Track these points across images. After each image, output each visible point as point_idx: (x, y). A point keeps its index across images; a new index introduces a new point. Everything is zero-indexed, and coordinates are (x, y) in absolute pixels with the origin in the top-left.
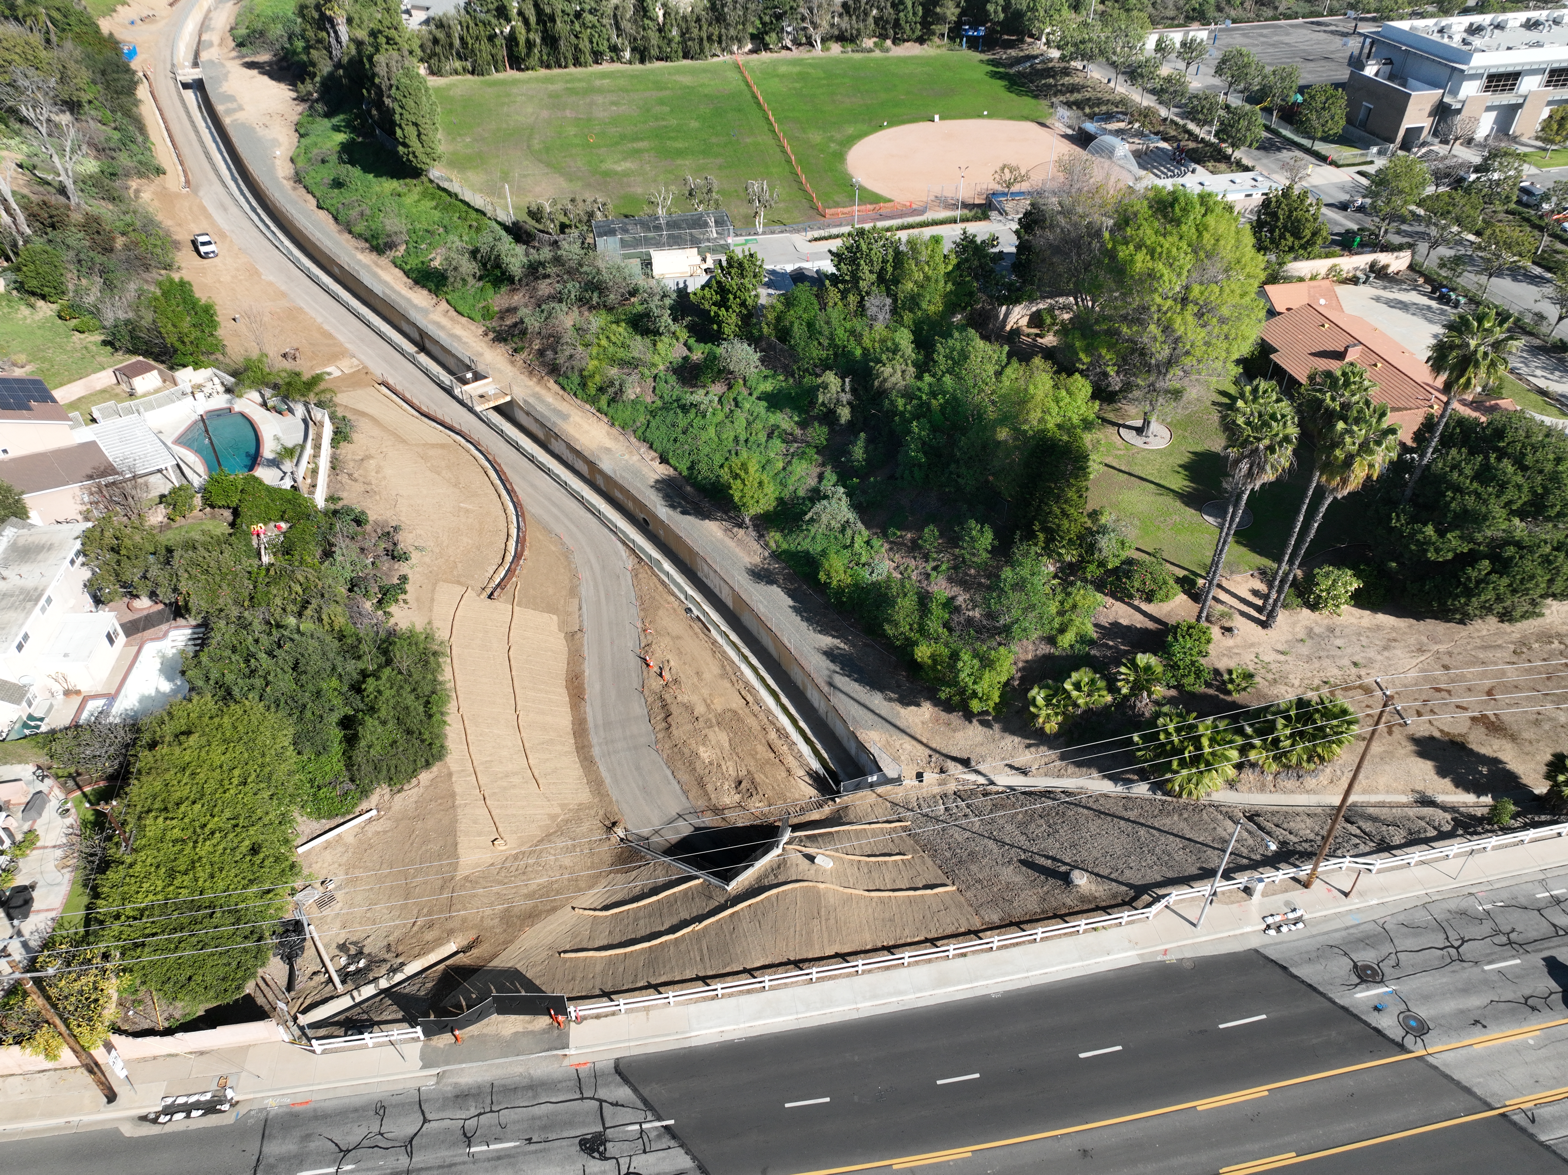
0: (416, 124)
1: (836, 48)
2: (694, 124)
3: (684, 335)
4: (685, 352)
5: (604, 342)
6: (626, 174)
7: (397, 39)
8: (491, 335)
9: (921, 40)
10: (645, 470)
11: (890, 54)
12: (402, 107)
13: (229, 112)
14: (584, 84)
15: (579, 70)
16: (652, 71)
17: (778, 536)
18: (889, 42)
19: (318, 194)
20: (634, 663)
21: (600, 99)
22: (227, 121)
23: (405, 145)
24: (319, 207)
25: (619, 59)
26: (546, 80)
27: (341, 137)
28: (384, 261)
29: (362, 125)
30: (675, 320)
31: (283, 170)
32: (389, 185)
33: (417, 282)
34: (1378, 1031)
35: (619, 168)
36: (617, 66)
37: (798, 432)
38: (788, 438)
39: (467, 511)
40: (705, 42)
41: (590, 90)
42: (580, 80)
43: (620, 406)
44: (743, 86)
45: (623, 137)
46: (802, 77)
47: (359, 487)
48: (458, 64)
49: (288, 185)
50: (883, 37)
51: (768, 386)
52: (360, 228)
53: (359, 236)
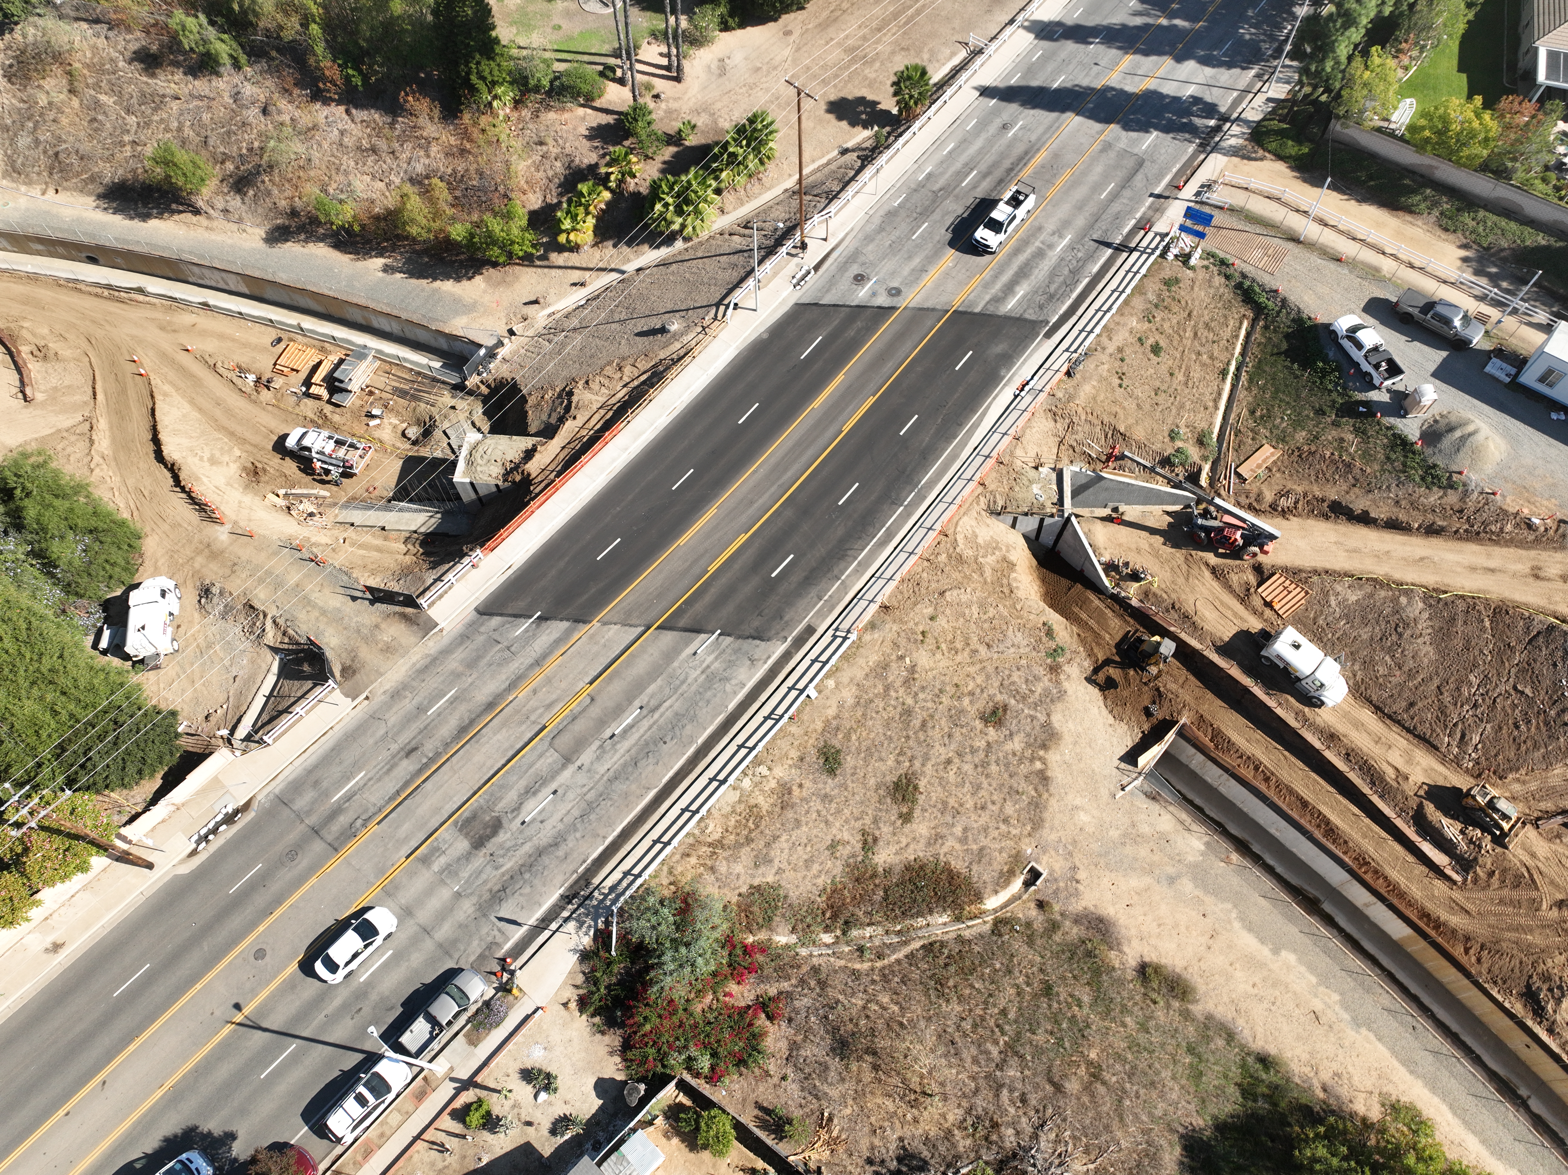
34: (879, 307)
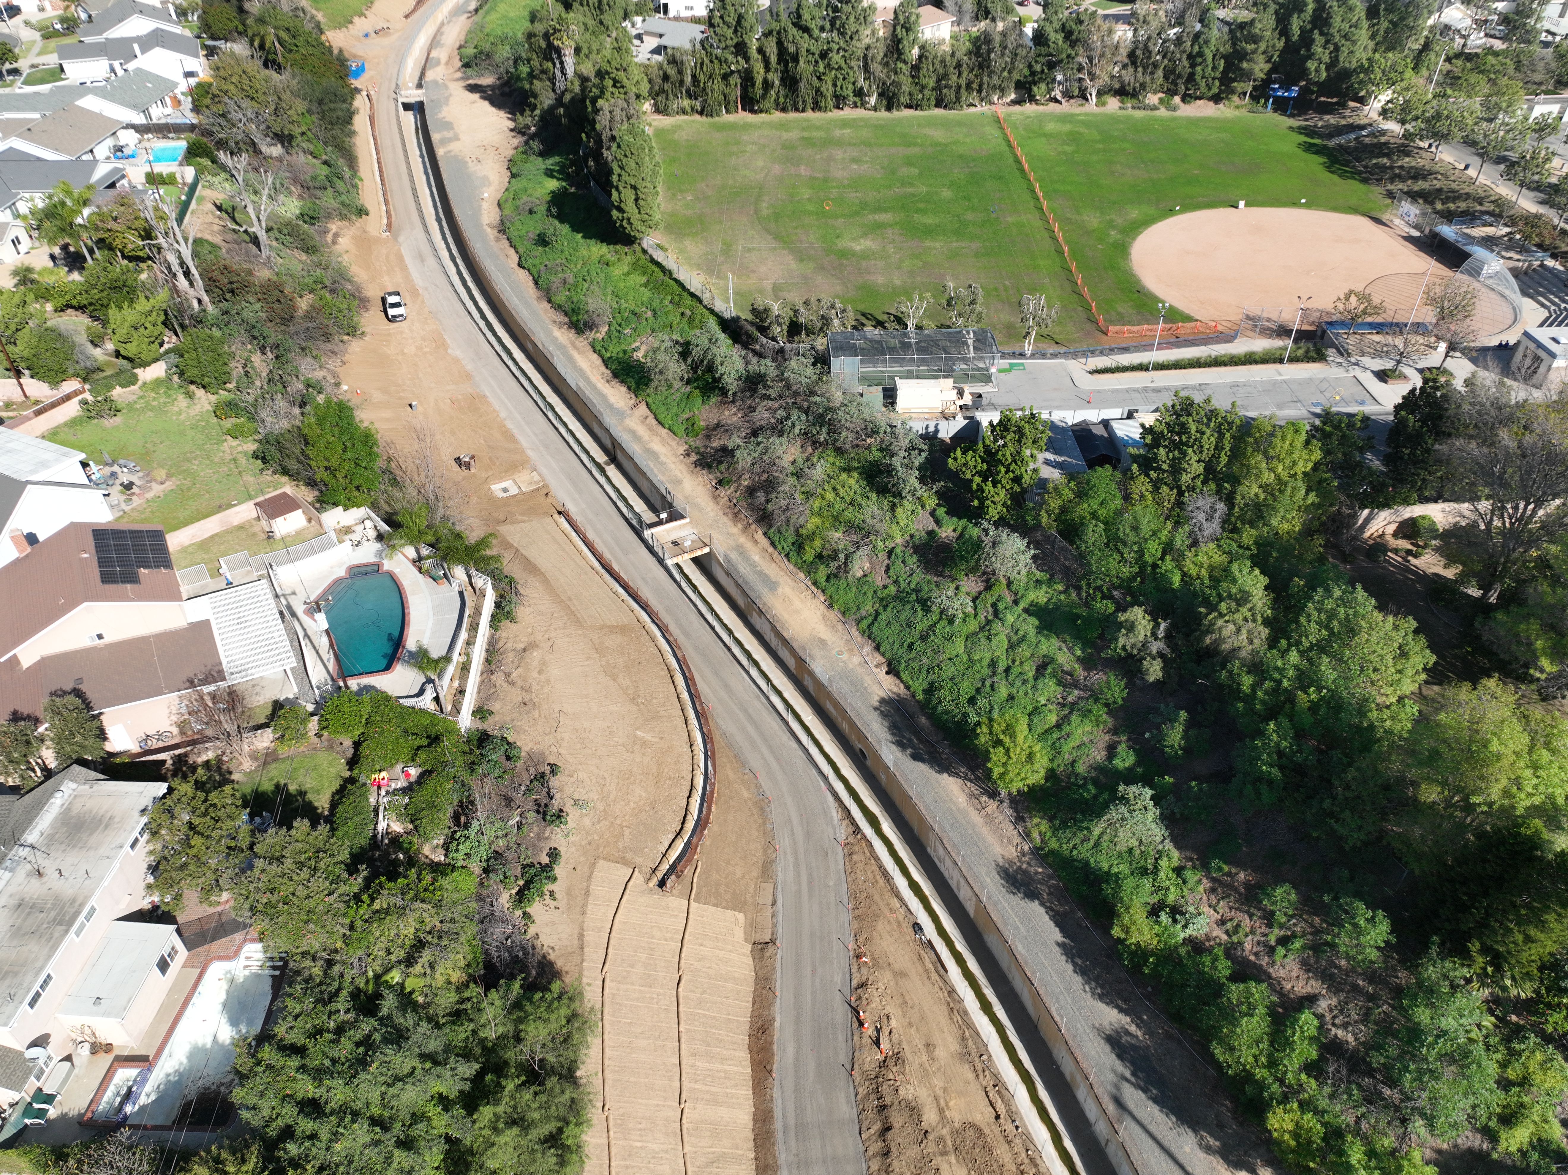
0: (634, 188)
1: (1113, 104)
2: (947, 194)
3: (932, 502)
4: (932, 525)
5: (830, 496)
6: (865, 255)
7: (625, 81)
8: (694, 457)
9: (1216, 99)
10: (868, 681)
11: (1178, 113)
12: (622, 168)
13: (444, 141)
14: (821, 134)
15: (818, 115)
16: (900, 120)
17: (1044, 826)
18: (1177, 99)
19: (521, 250)
20: (842, 1013)
21: (839, 154)
22: (440, 152)
23: (620, 210)
24: (520, 265)
25: (863, 105)
26: (782, 126)
27: (553, 184)
28: (582, 342)
29: (577, 173)
30: (922, 480)
31: (489, 215)
32: (598, 250)
33: (615, 375)
35: (858, 247)
36: (860, 113)
37: (1080, 672)
38: (1066, 681)
39: (644, 744)
40: (963, 91)
41: (829, 142)
42: (818, 128)
43: (843, 584)
44: (1004, 148)
45: (864, 205)
46: (1074, 138)
47: (515, 695)
48: (686, 103)
49: (491, 233)
50: (1172, 93)
51: (1040, 596)
52: (560, 298)
53: (558, 307)
